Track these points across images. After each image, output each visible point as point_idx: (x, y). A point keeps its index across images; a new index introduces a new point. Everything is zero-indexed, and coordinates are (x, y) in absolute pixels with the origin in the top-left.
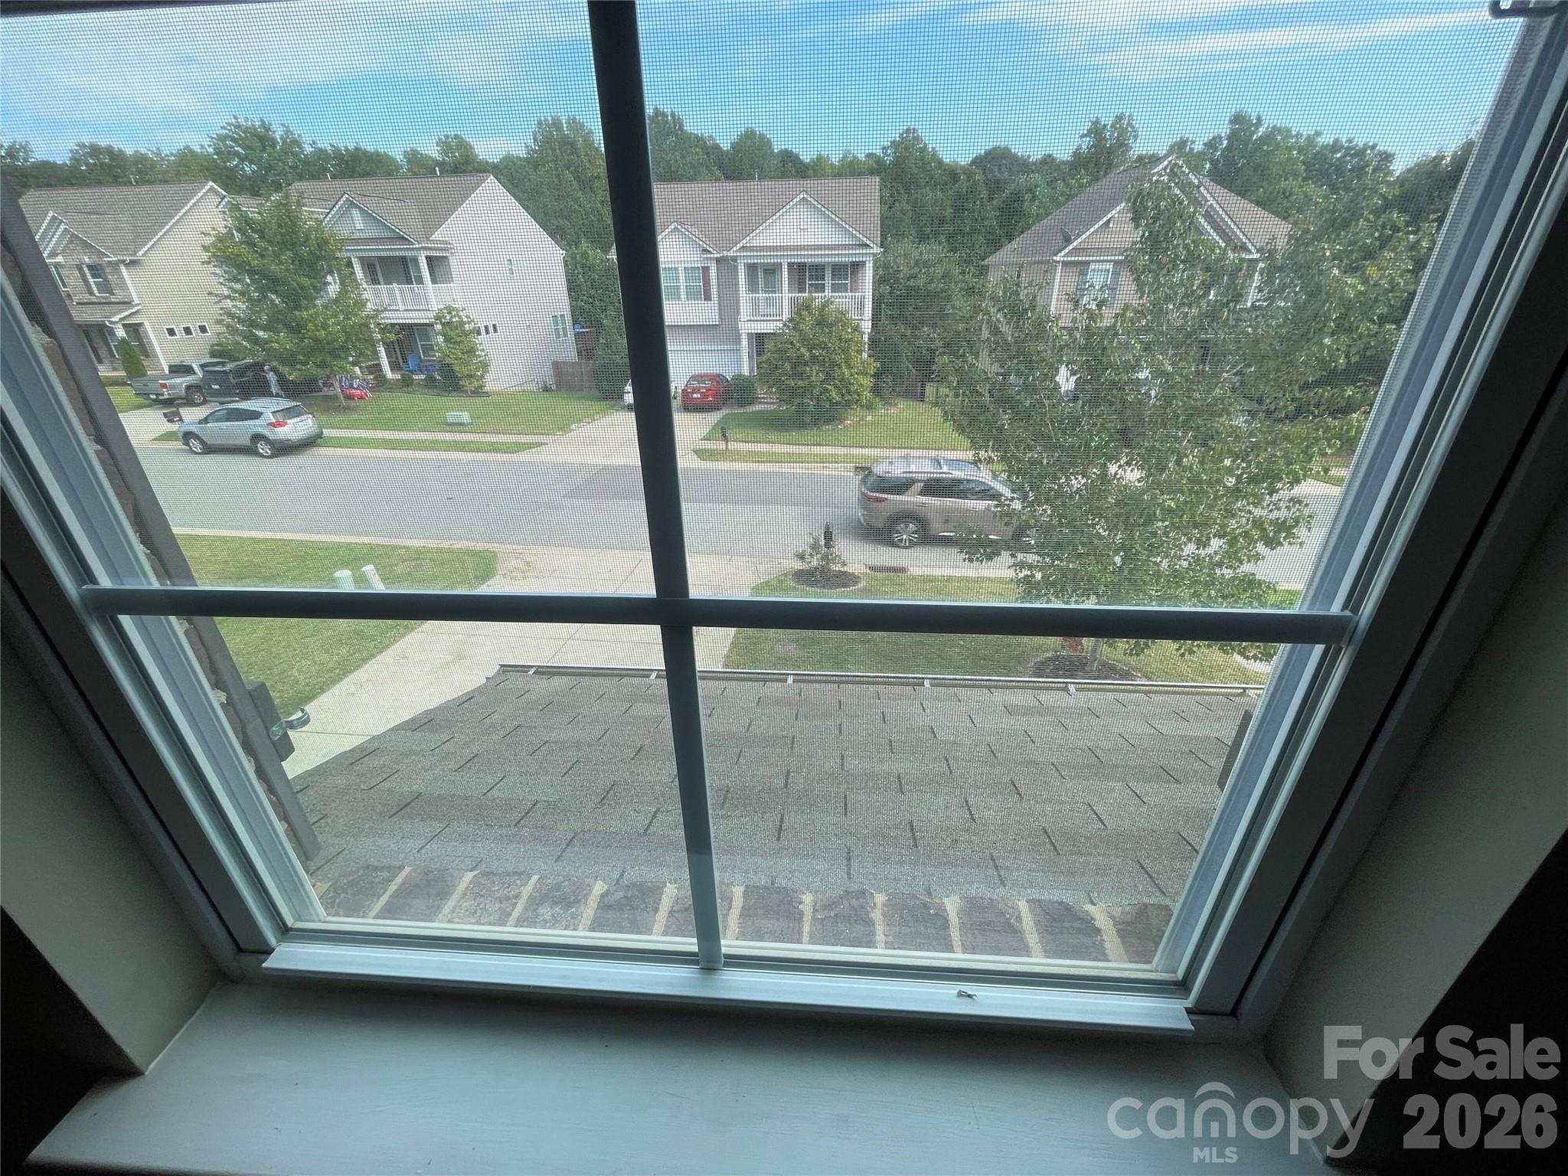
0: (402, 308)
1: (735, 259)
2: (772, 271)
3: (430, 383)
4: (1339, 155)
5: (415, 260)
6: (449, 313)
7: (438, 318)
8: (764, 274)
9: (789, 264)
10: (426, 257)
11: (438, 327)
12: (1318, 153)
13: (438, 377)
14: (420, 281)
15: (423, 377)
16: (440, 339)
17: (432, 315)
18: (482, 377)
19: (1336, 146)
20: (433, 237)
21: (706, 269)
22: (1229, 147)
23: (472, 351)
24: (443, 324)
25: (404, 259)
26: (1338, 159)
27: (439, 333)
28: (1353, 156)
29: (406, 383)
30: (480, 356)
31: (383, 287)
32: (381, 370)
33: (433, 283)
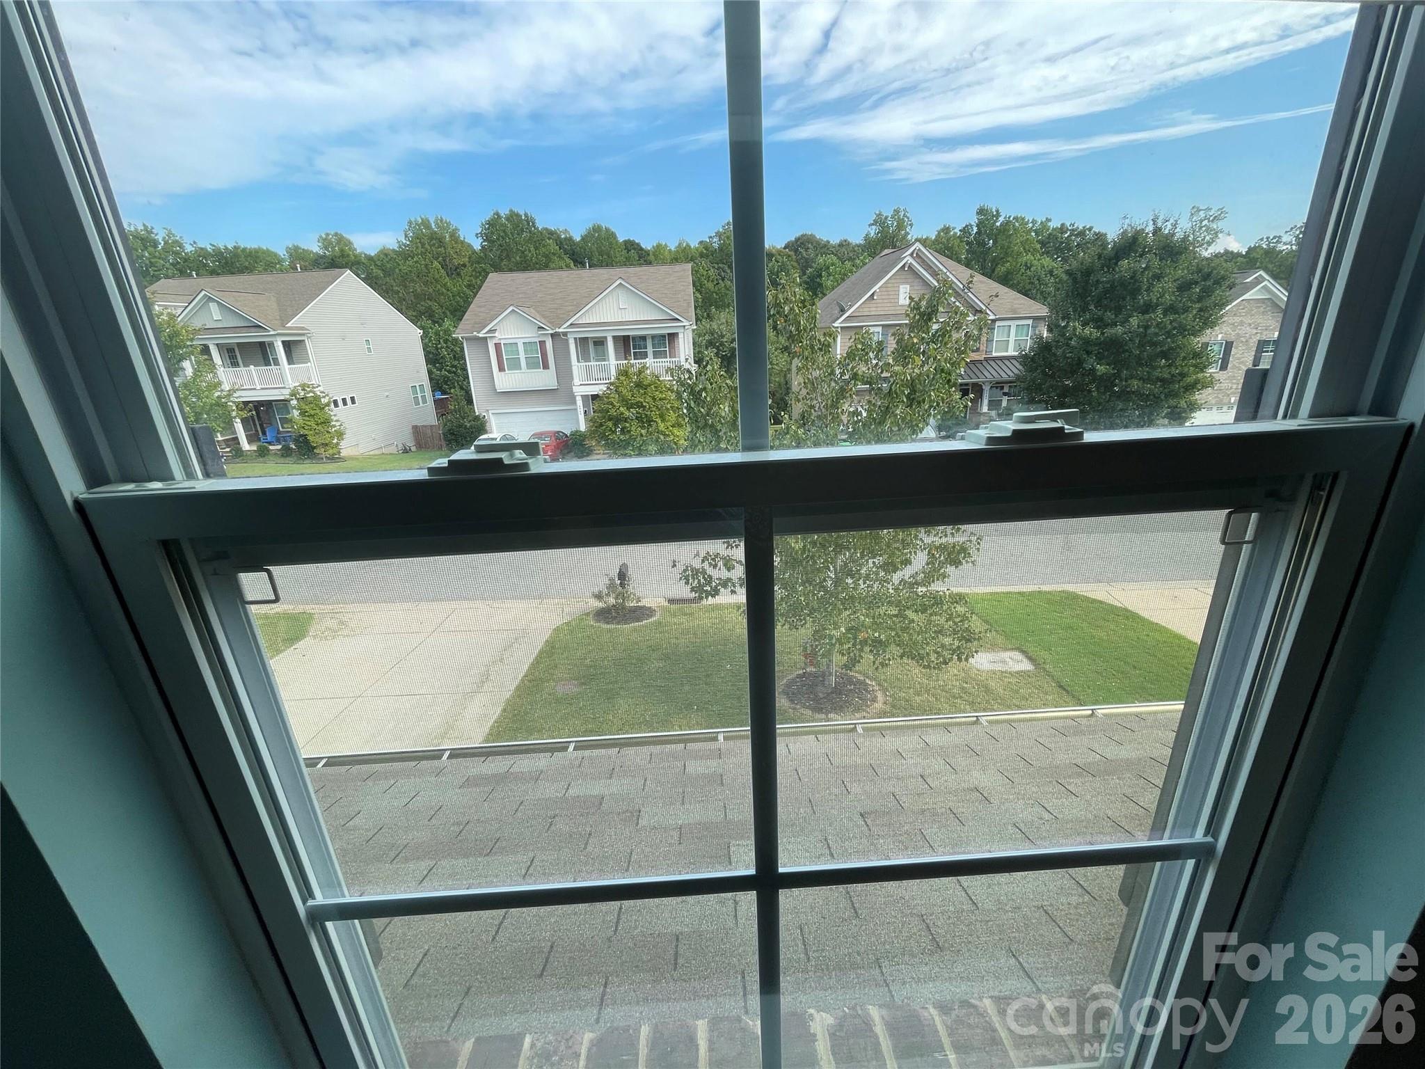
0: (258, 388)
1: (565, 334)
2: (600, 343)
3: (286, 452)
4: (1066, 236)
5: (271, 345)
6: (304, 390)
7: (293, 394)
8: (592, 345)
9: (614, 337)
10: (283, 342)
11: (294, 402)
12: (1050, 234)
13: (294, 447)
14: (276, 363)
15: (279, 447)
16: (296, 413)
17: (287, 392)
18: (338, 444)
19: (1062, 229)
20: (289, 325)
21: (542, 343)
22: (979, 233)
23: (327, 422)
24: (298, 399)
25: (262, 344)
26: (1066, 238)
27: (294, 408)
28: (1077, 236)
29: (262, 453)
30: (335, 426)
31: (242, 369)
32: (239, 444)
33: (289, 364)
